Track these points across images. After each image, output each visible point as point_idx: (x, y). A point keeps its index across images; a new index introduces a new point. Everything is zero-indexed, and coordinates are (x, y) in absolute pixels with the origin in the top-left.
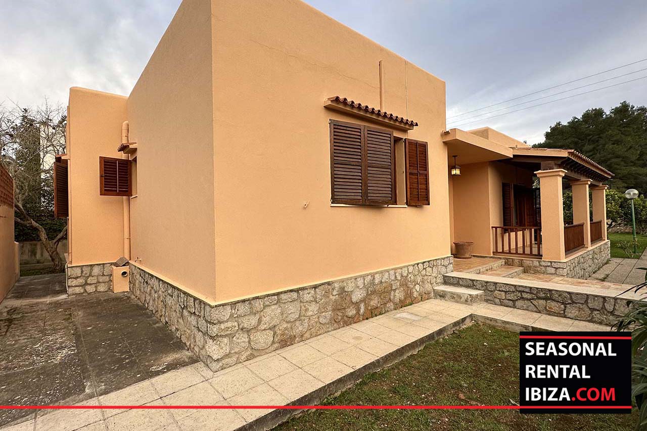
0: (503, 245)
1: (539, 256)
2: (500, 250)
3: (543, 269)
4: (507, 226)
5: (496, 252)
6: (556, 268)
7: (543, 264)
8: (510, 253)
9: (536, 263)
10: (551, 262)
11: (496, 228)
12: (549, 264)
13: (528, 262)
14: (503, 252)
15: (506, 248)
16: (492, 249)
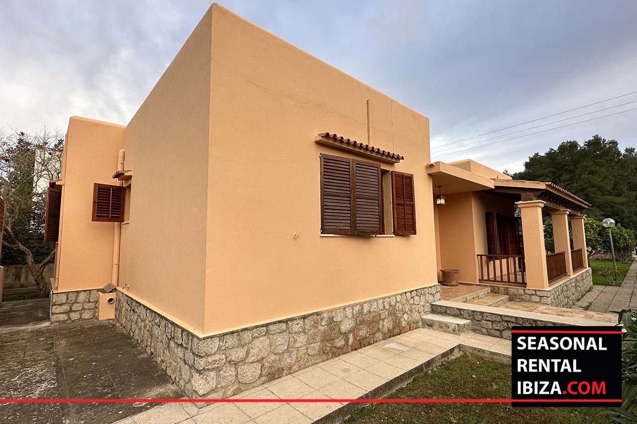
0: (488, 273)
1: (524, 284)
2: (486, 278)
3: (528, 297)
4: (491, 254)
5: (481, 280)
6: (541, 297)
7: (528, 292)
8: (495, 281)
9: (521, 291)
10: (535, 291)
11: (481, 256)
12: (534, 292)
13: (513, 290)
14: (488, 280)
15: (492, 276)
16: (478, 277)
